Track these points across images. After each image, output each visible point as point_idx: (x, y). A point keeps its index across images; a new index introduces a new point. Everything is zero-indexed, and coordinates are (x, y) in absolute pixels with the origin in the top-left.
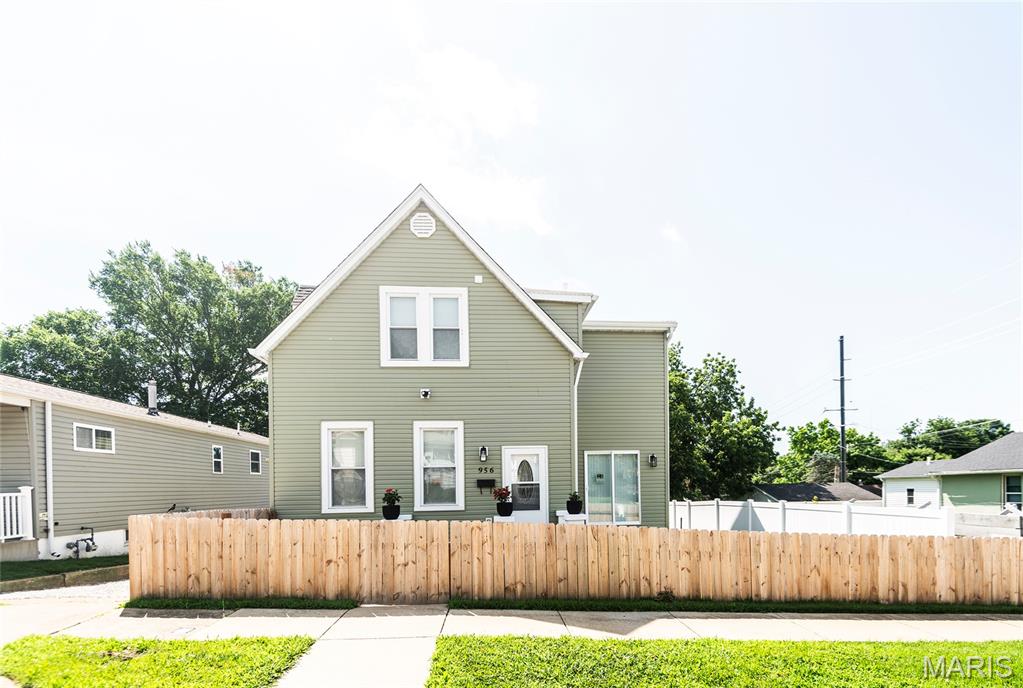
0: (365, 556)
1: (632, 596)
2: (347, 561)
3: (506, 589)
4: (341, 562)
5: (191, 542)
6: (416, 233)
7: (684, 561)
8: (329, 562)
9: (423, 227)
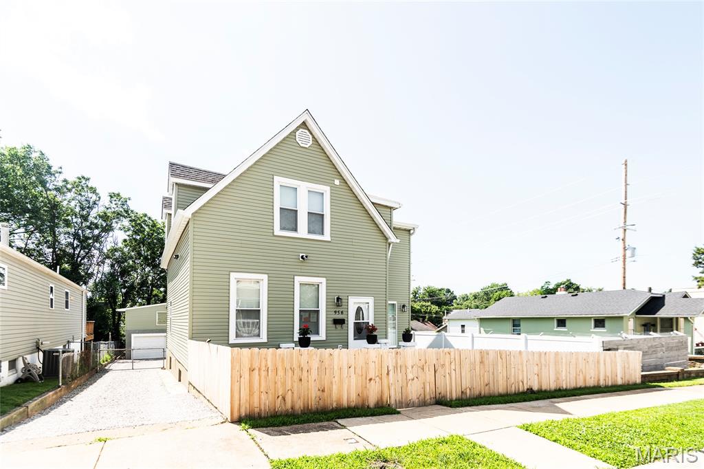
0: (391, 373)
1: (517, 392)
2: (381, 379)
3: (462, 392)
4: (377, 379)
5: (280, 368)
6: (300, 142)
7: (536, 369)
8: (370, 380)
9: (304, 139)
